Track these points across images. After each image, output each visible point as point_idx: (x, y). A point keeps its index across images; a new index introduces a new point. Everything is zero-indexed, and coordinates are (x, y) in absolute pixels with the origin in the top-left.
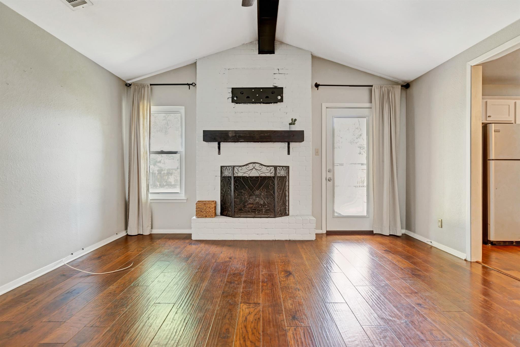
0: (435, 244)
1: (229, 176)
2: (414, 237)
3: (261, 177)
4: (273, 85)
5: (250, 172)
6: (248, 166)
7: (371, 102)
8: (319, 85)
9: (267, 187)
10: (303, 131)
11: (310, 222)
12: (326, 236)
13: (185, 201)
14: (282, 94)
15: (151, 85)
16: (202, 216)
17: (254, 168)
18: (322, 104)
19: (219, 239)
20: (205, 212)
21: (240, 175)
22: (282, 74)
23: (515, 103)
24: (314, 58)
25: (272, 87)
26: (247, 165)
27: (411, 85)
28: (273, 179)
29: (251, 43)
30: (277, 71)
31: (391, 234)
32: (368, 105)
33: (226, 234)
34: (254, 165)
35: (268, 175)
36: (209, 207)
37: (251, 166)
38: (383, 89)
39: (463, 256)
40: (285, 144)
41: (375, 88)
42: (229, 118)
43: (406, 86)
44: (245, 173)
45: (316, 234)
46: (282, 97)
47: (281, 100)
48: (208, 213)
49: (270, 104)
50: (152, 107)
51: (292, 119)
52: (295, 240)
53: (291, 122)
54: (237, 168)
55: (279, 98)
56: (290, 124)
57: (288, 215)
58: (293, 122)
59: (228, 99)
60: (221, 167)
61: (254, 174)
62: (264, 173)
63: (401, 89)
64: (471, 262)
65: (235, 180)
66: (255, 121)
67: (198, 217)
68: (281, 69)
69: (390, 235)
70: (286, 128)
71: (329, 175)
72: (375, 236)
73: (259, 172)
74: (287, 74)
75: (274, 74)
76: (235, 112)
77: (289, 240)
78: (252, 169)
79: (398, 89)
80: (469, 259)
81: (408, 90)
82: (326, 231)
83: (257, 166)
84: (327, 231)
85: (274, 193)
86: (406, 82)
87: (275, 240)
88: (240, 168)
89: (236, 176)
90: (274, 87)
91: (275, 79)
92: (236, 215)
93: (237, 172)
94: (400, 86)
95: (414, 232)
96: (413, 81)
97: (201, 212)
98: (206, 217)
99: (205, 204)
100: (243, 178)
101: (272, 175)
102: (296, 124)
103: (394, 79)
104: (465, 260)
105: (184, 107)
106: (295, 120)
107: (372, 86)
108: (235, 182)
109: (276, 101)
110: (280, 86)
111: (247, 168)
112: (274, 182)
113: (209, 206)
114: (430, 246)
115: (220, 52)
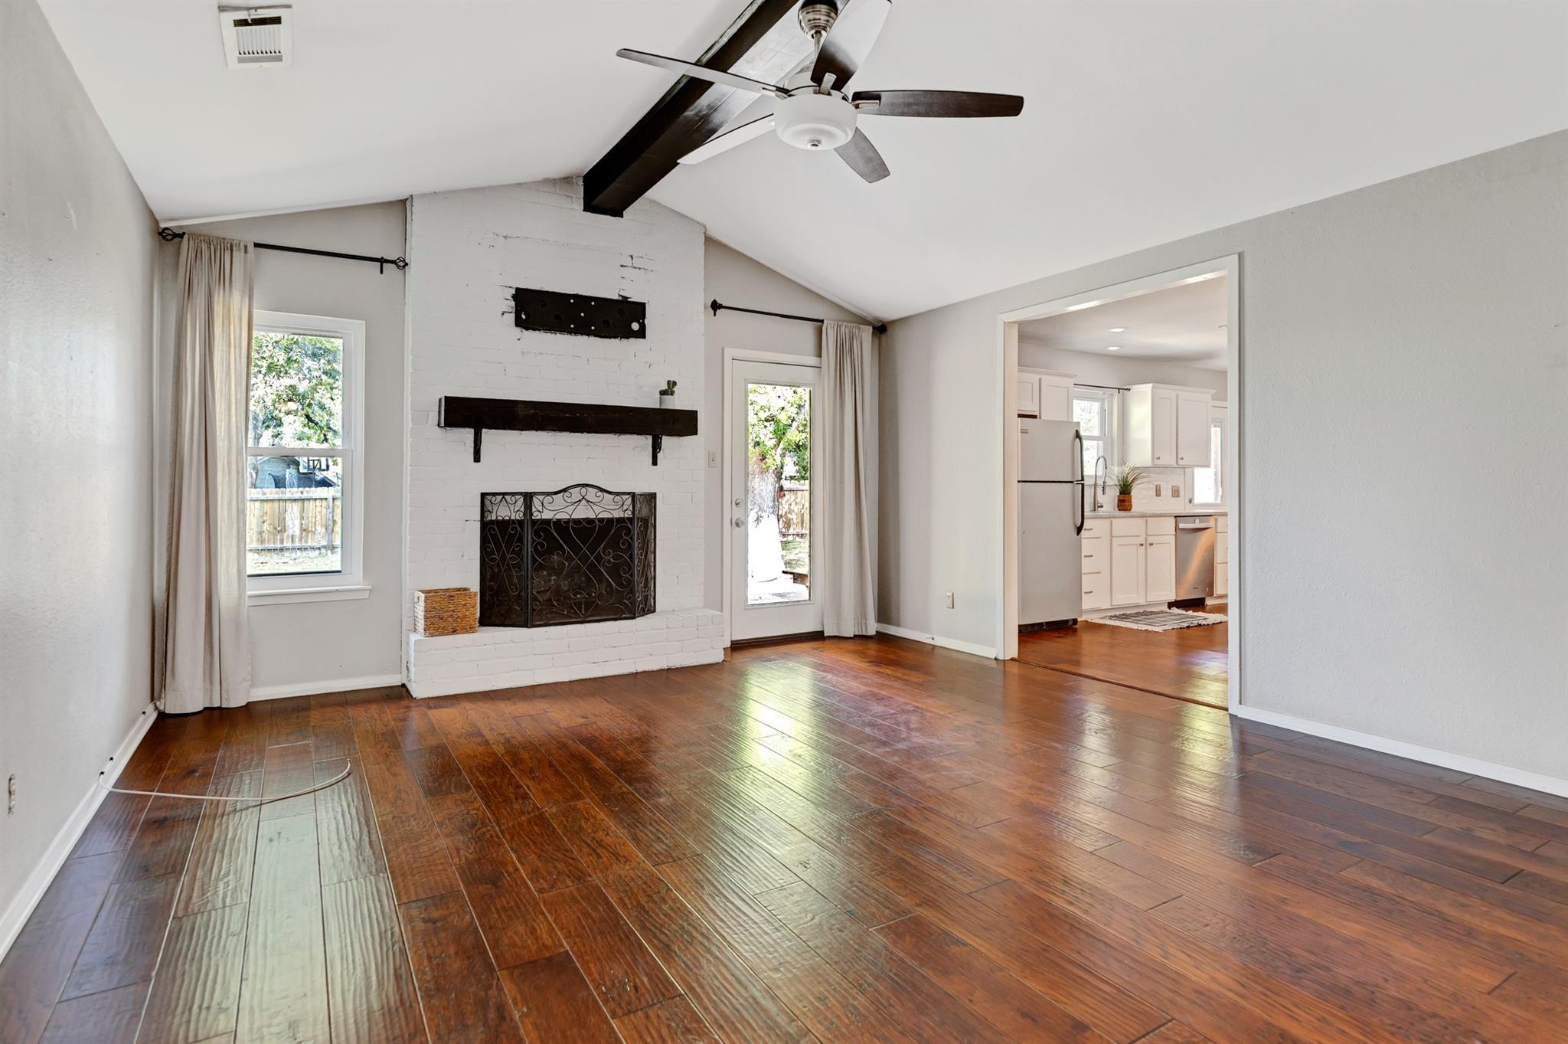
0: (940, 641)
1: (512, 518)
2: (898, 635)
3: (601, 520)
4: (620, 293)
5: (573, 507)
6: (567, 494)
7: (820, 355)
8: (721, 307)
9: (614, 544)
10: (696, 412)
11: (712, 622)
12: (732, 654)
13: (366, 595)
14: (644, 317)
15: (257, 245)
16: (443, 631)
17: (583, 498)
18: (723, 349)
19: (495, 688)
20: (451, 620)
21: (547, 515)
22: (640, 269)
23: (1040, 380)
24: (710, 241)
25: (616, 297)
26: (564, 490)
27: (890, 330)
28: (630, 526)
29: (567, 180)
30: (628, 262)
31: (857, 633)
32: (812, 360)
33: (514, 671)
34: (584, 490)
35: (618, 514)
36: (465, 605)
37: (576, 494)
38: (843, 329)
39: (990, 652)
40: (646, 438)
41: (829, 327)
42: (505, 367)
43: (881, 329)
44: (560, 511)
45: (724, 649)
46: (643, 327)
47: (641, 334)
48: (459, 620)
49: (612, 339)
50: (256, 312)
51: (669, 382)
52: (680, 666)
53: (667, 388)
54: (541, 497)
55: (635, 326)
56: (663, 393)
57: (654, 611)
58: (669, 390)
59: (503, 314)
60: (483, 495)
61: (582, 513)
62: (608, 510)
63: (873, 332)
64: (1004, 661)
65: (535, 527)
66: (574, 379)
67: (430, 633)
68: (638, 257)
69: (855, 636)
70: (651, 401)
71: (738, 513)
72: (827, 642)
73: (594, 507)
74: (652, 271)
75: (622, 266)
76: (523, 353)
77: (666, 668)
78: (580, 501)
79: (867, 333)
80: (1001, 657)
81: (883, 337)
82: (732, 641)
83: (591, 494)
84: (733, 643)
85: (631, 557)
86: (880, 321)
87: (637, 673)
88: (549, 498)
89: (537, 518)
90: (620, 298)
91: (623, 280)
92: (536, 621)
93: (540, 509)
94: (871, 328)
95: (898, 625)
96: (893, 322)
97: (442, 619)
98: (454, 632)
99: (452, 596)
100: (558, 523)
101: (626, 516)
102: (675, 395)
103: (860, 312)
104: (996, 659)
105: (364, 322)
106: (675, 383)
107: (822, 321)
108: (536, 533)
109: (628, 334)
110: (635, 297)
111: (565, 498)
112: (630, 532)
113: (464, 602)
114: (931, 647)
115: (483, 189)
